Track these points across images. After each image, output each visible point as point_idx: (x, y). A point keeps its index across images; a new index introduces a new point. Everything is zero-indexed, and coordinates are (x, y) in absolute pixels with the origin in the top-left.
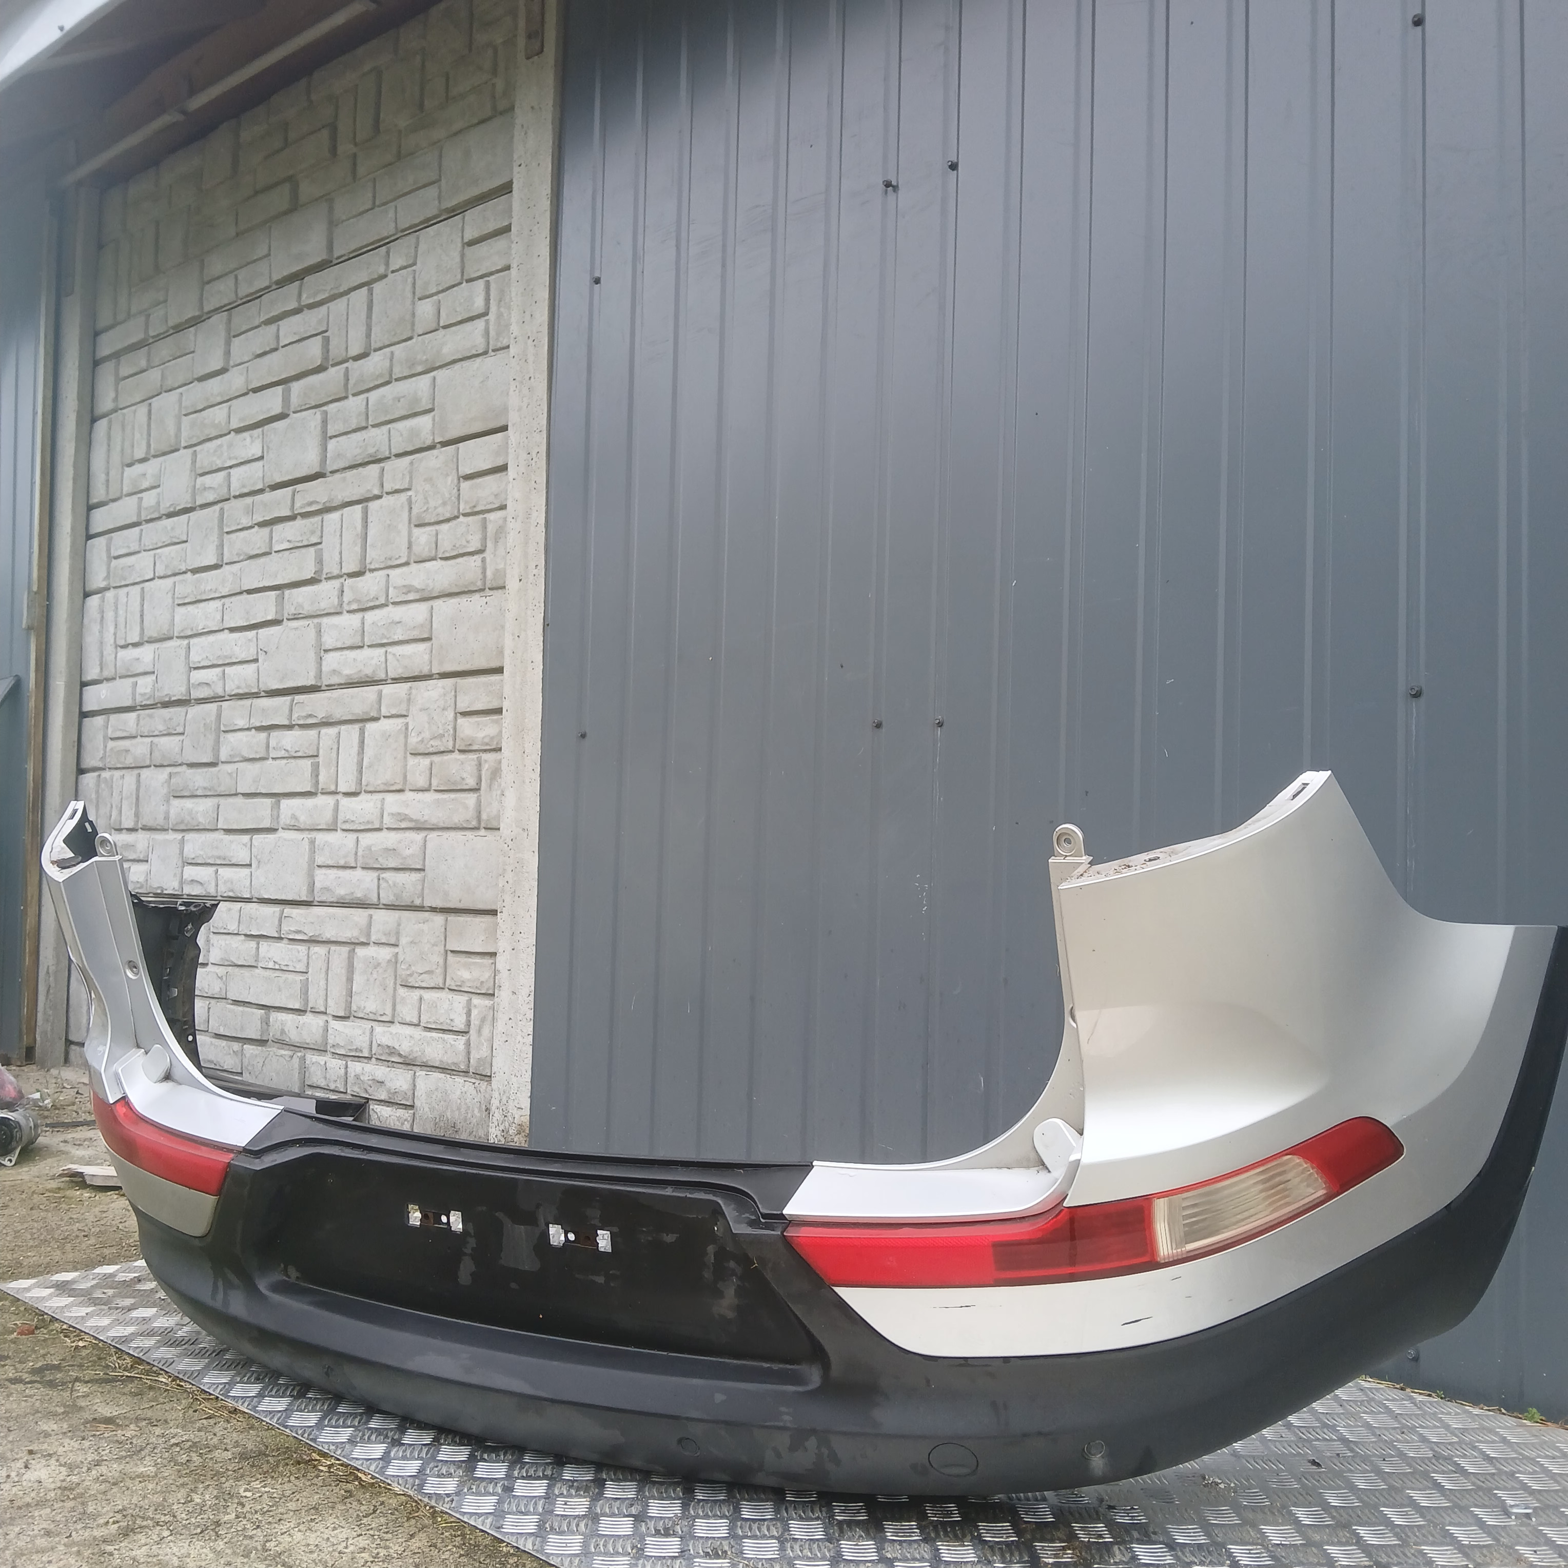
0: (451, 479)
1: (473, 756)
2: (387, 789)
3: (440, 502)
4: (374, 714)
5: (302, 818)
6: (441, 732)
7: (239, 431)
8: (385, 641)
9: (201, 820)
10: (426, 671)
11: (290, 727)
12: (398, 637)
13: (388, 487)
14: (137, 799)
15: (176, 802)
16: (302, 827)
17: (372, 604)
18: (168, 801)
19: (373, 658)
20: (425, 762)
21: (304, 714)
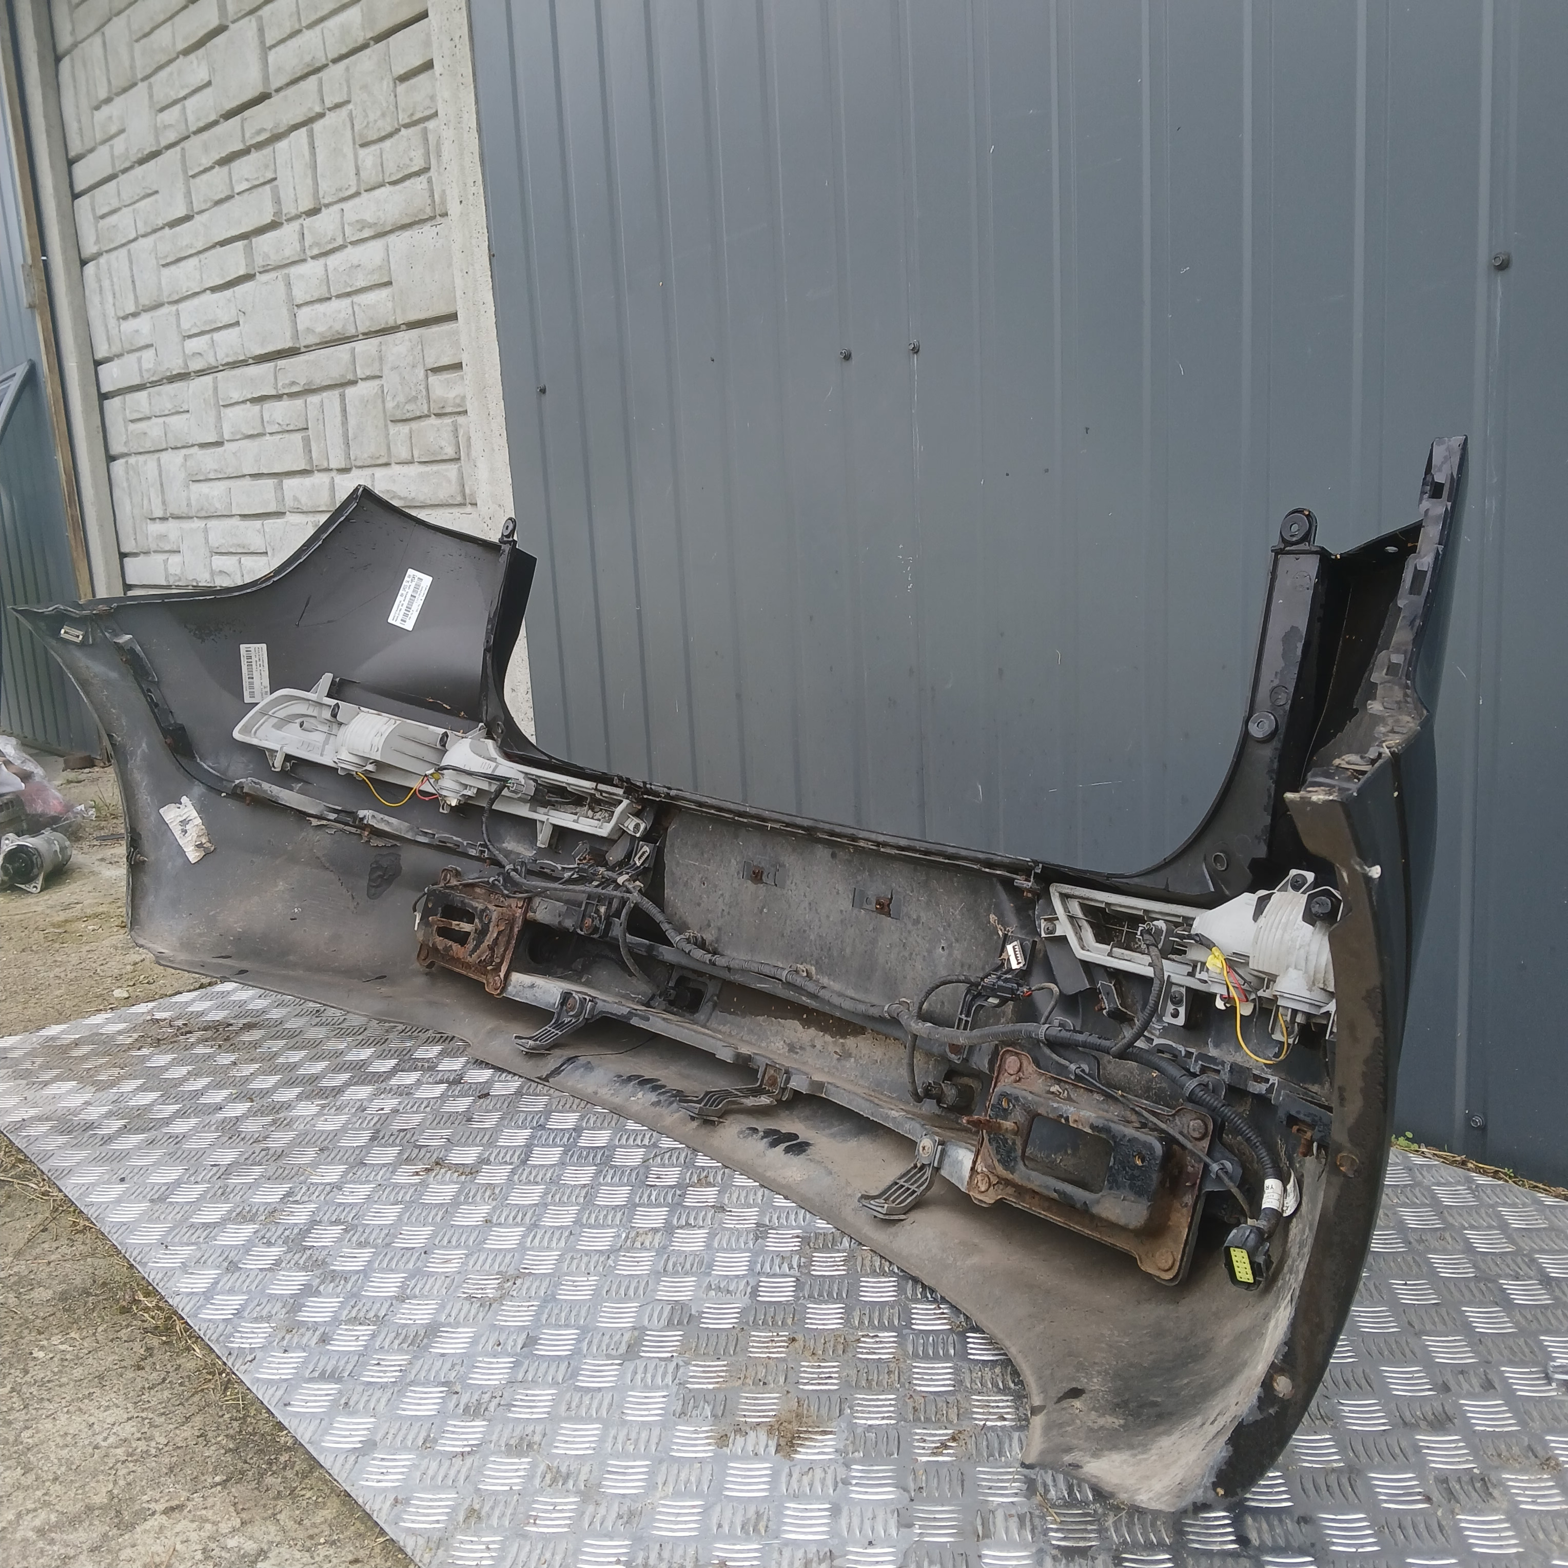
0: (387, 83)
1: (448, 420)
2: (374, 463)
3: (379, 113)
4: (350, 377)
5: (304, 500)
6: (414, 394)
7: (186, 52)
8: (349, 290)
9: (218, 505)
10: (391, 323)
11: (279, 397)
12: (360, 284)
13: (329, 103)
14: (162, 485)
15: (195, 487)
16: (305, 509)
17: (330, 247)
18: (188, 487)
19: (340, 311)
20: (404, 429)
21: (287, 382)
